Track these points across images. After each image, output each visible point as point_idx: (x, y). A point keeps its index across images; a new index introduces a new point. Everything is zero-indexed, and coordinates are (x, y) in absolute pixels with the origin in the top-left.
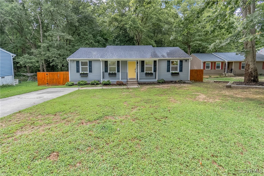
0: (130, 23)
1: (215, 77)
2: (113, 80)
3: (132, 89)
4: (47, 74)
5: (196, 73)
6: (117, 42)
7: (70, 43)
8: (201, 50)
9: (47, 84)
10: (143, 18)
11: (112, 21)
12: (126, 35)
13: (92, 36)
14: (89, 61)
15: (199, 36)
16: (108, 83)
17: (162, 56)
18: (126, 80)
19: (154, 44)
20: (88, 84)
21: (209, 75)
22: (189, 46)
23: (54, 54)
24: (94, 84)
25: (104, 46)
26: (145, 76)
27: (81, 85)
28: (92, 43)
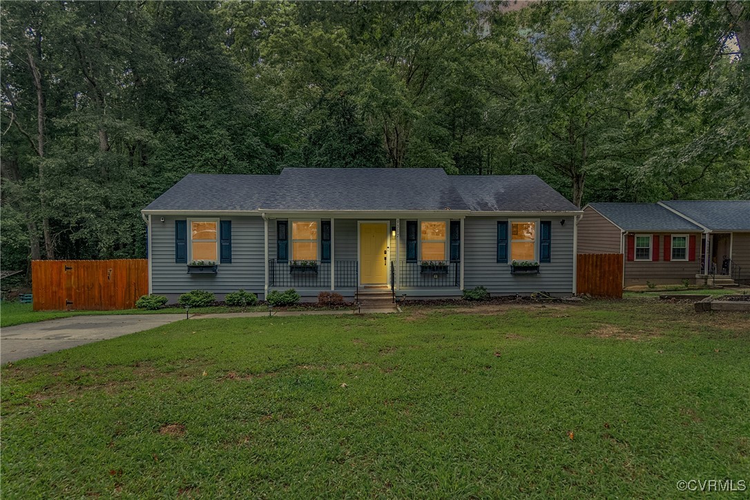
0: (368, 87)
1: (669, 288)
2: (304, 290)
3: (374, 318)
4: (67, 268)
5: (596, 266)
6: (318, 158)
7: (144, 158)
8: (622, 194)
9: (67, 303)
10: (411, 73)
11: (302, 77)
12: (353, 130)
13: (227, 133)
14: (222, 220)
15: (612, 140)
16: (290, 299)
17: (479, 204)
18: (353, 291)
19: (449, 165)
20: (218, 304)
21: (648, 282)
22: (578, 177)
23: (86, 199)
24: (238, 304)
25: (272, 170)
26: (419, 276)
27: (193, 306)
28: (227, 160)
